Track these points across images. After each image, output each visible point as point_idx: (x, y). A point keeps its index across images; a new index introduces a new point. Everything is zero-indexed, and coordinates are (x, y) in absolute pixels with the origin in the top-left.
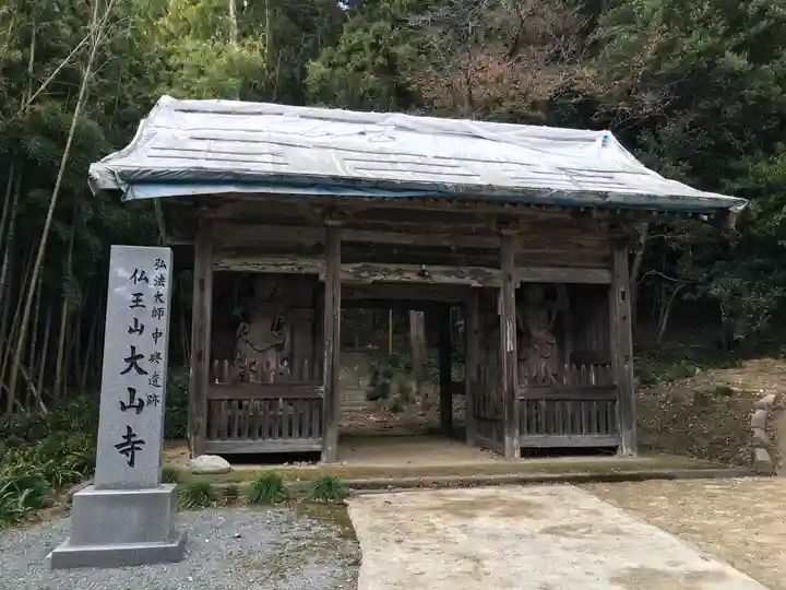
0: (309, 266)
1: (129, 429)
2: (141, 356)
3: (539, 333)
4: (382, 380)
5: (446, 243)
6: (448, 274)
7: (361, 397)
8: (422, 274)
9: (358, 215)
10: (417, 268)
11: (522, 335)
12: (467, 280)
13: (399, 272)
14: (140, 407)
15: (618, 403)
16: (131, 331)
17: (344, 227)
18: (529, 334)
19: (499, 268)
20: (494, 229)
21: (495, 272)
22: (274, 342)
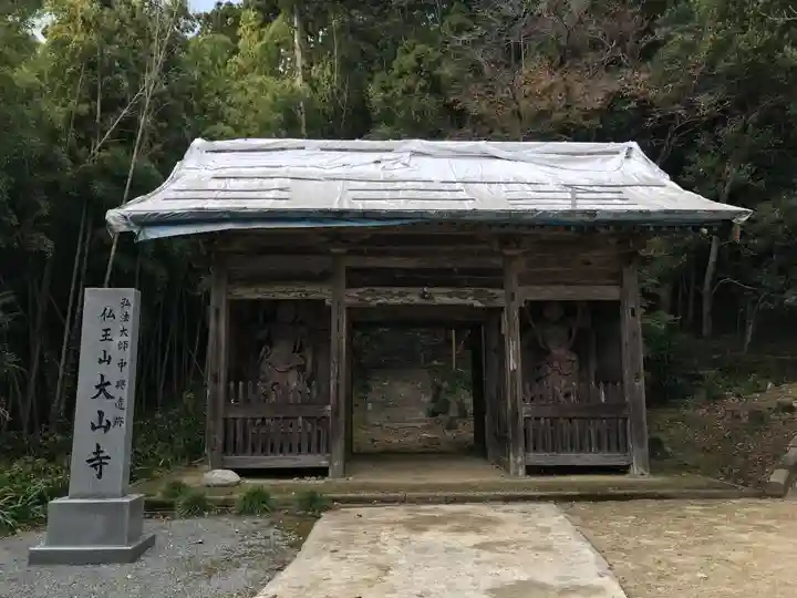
0: (315, 292)
1: (98, 447)
2: (108, 383)
4: (443, 395)
5: (449, 265)
6: (450, 295)
8: (423, 296)
9: (363, 243)
10: (419, 290)
12: (470, 300)
13: (401, 295)
14: (107, 428)
15: (629, 421)
16: (101, 361)
17: (350, 253)
18: (548, 352)
19: (502, 288)
20: (497, 250)
21: (498, 292)
22: (295, 363)
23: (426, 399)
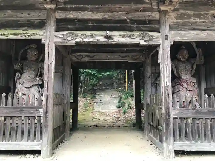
0: (35, 34)
3: (186, 76)
4: (123, 100)
5: (124, 18)
6: (124, 36)
7: (115, 107)
8: (106, 37)
10: (103, 33)
11: (175, 78)
12: (137, 40)
13: (92, 36)
17: (57, 9)
18: (180, 78)
19: (159, 32)
20: (156, 8)
21: (156, 34)
22: (36, 83)
23: (116, 101)
